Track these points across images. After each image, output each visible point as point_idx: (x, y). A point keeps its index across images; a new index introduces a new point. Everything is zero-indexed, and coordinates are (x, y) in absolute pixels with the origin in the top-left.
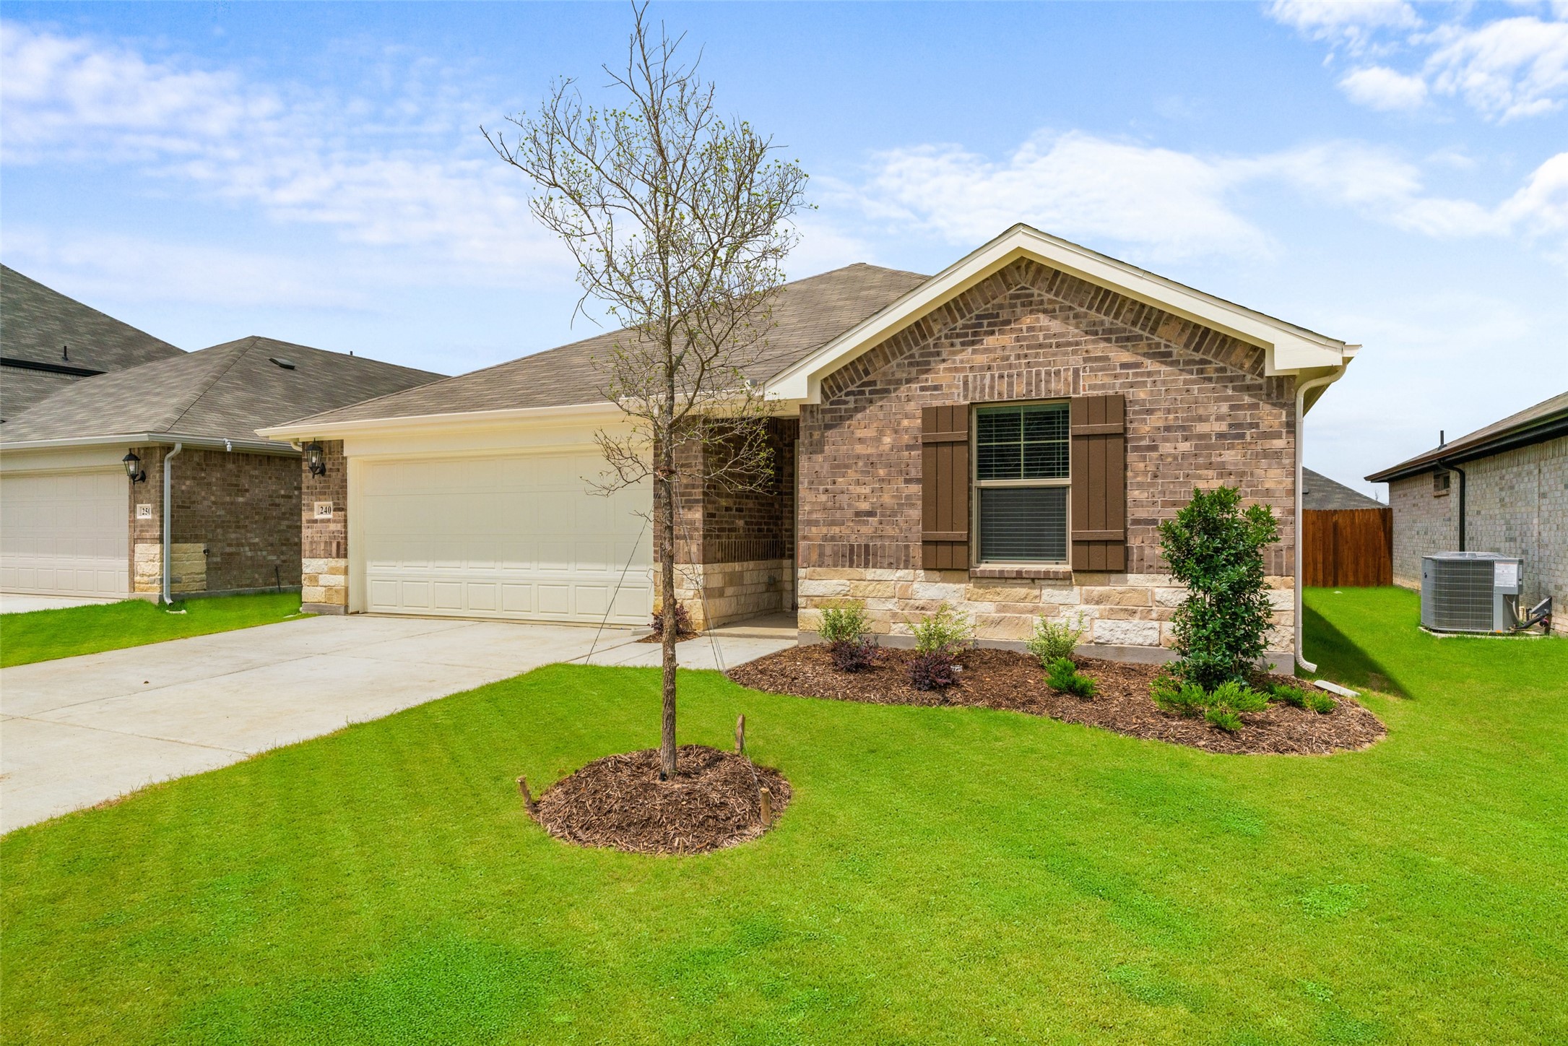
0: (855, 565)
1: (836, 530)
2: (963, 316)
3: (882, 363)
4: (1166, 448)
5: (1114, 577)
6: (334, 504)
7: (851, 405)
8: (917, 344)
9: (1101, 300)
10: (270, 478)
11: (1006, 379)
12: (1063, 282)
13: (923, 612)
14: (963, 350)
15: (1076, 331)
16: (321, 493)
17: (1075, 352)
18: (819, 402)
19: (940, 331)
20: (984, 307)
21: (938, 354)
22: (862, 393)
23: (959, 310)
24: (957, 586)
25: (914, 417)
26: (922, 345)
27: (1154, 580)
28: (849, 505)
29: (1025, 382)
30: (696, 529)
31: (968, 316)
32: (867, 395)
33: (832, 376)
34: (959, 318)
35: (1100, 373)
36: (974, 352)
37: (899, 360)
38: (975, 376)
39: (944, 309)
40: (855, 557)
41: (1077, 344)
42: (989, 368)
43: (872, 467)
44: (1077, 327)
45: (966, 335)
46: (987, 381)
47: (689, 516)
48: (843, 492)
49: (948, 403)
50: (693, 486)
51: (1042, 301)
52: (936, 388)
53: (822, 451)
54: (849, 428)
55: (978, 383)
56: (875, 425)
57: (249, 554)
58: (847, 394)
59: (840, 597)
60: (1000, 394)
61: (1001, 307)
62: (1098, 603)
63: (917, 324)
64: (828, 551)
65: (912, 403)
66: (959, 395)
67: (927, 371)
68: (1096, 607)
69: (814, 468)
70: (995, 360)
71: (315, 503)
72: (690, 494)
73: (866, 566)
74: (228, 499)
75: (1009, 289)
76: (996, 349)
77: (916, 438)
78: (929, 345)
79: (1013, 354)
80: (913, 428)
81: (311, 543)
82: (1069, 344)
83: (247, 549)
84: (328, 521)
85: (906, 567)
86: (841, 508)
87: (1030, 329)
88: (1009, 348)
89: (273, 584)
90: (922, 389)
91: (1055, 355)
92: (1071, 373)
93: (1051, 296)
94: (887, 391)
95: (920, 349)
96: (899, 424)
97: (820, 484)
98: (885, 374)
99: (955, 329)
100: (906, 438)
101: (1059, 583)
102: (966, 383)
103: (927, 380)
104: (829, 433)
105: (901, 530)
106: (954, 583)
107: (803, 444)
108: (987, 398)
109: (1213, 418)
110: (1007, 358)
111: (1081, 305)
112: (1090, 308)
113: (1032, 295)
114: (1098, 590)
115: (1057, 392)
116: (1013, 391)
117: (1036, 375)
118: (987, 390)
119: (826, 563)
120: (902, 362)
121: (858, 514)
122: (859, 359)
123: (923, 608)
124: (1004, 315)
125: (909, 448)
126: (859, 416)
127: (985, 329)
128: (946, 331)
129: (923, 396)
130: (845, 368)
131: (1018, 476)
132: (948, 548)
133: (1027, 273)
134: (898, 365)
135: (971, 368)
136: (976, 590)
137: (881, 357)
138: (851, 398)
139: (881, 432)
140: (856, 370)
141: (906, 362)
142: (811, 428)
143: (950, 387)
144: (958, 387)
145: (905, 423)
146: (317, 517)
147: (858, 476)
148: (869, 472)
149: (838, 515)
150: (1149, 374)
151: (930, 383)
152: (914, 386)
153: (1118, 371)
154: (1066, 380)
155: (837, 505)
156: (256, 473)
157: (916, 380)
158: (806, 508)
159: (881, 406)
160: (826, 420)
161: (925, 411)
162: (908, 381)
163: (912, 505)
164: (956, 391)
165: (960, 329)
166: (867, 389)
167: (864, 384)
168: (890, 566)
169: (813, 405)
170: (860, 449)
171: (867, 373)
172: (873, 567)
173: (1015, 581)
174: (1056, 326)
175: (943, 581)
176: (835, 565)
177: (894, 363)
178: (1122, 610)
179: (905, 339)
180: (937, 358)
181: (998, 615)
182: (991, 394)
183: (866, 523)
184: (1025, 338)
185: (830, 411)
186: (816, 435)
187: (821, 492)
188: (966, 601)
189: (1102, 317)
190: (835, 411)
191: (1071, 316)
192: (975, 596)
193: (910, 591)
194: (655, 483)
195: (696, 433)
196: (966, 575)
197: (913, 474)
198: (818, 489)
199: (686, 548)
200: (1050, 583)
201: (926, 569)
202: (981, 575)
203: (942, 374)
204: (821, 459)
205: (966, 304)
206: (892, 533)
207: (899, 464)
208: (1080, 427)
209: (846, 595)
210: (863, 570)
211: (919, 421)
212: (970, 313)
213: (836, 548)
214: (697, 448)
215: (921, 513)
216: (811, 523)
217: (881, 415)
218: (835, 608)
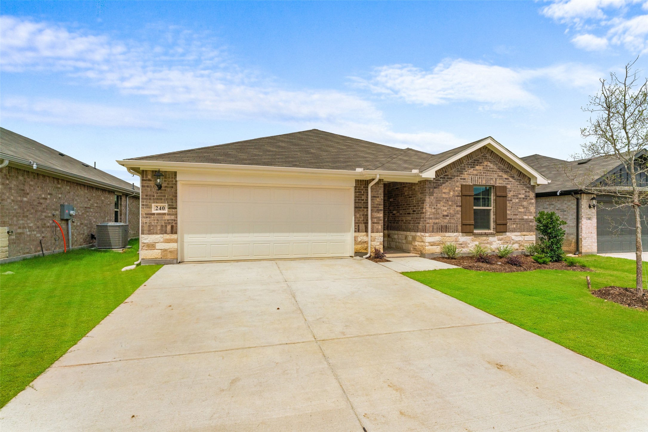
0: (443, 232)
1: (437, 221)
3: (450, 170)
4: (514, 200)
5: (504, 233)
6: (169, 205)
7: (442, 182)
8: (459, 165)
10: (38, 187)
11: (481, 179)
14: (471, 169)
15: (496, 168)
16: (157, 199)
17: (496, 173)
18: (434, 180)
19: (465, 162)
20: (476, 158)
22: (444, 178)
23: (470, 157)
25: (459, 187)
27: (511, 234)
28: (441, 213)
29: (485, 180)
31: (472, 160)
32: (446, 179)
34: (470, 160)
35: (501, 180)
36: (474, 170)
38: (474, 177)
40: (443, 229)
41: (496, 171)
42: (477, 175)
43: (448, 201)
44: (496, 167)
45: (471, 165)
46: (477, 179)
47: (378, 215)
48: (439, 209)
49: (467, 184)
50: (379, 205)
52: (464, 179)
53: (433, 195)
54: (441, 188)
55: (474, 179)
56: (448, 188)
57: (28, 233)
58: (440, 178)
59: (438, 242)
60: (480, 183)
61: (480, 158)
64: (435, 227)
65: (458, 183)
66: (470, 182)
67: (462, 174)
68: (500, 241)
69: (431, 201)
70: (478, 173)
71: (153, 205)
72: (378, 207)
73: (446, 232)
74: (19, 199)
75: (482, 154)
76: (478, 170)
77: (459, 193)
78: (462, 166)
80: (458, 190)
81: (149, 226)
82: (494, 171)
83: (27, 230)
84: (164, 214)
85: (457, 232)
86: (439, 214)
87: (486, 166)
88: (481, 170)
89: (39, 251)
90: (461, 179)
91: (491, 174)
92: (495, 179)
93: (490, 157)
94: (451, 178)
95: (460, 167)
96: (455, 189)
97: (433, 206)
98: (451, 173)
99: (469, 162)
100: (456, 193)
101: (493, 235)
102: (472, 179)
103: (462, 176)
104: (435, 190)
105: (455, 221)
106: (469, 236)
107: (427, 193)
108: (476, 184)
109: (522, 194)
110: (481, 173)
111: (497, 161)
112: (499, 162)
113: (486, 156)
114: (501, 237)
115: (492, 184)
116: (482, 182)
117: (487, 179)
118: (476, 181)
119: (434, 231)
120: (455, 170)
121: (443, 216)
122: (444, 167)
123: (461, 244)
124: (480, 161)
125: (457, 196)
126: (444, 185)
127: (476, 164)
128: (467, 163)
129: (461, 181)
131: (480, 206)
132: (469, 226)
133: (486, 150)
135: (473, 174)
136: (474, 238)
137: (450, 168)
138: (441, 179)
139: (450, 191)
140: (443, 171)
141: (457, 170)
142: (430, 187)
143: (468, 179)
145: (456, 188)
146: (154, 211)
147: (444, 204)
148: (446, 203)
149: (438, 216)
150: (510, 181)
151: (463, 178)
152: (459, 178)
153: (504, 180)
154: (494, 181)
155: (438, 213)
156: (32, 183)
157: (459, 176)
158: (428, 214)
159: (450, 183)
160: (434, 185)
161: (462, 186)
162: (457, 176)
163: (458, 213)
164: (469, 180)
166: (446, 177)
167: (445, 175)
168: (452, 232)
169: (430, 180)
170: (444, 195)
171: (446, 172)
172: (448, 232)
173: (483, 235)
174: (492, 166)
175: (466, 236)
176: (437, 232)
177: (453, 170)
178: (505, 242)
179: (456, 163)
180: (464, 170)
181: (481, 245)
182: (478, 183)
183: (446, 219)
184: (485, 168)
185: (436, 183)
186: (431, 190)
187: (433, 208)
188: (472, 242)
189: (501, 165)
191: (495, 164)
192: (474, 240)
193: (458, 239)
194: (355, 202)
195: (381, 185)
196: (472, 234)
197: (458, 204)
198: (432, 208)
199: (377, 227)
200: (491, 235)
201: (462, 232)
202: (476, 234)
203: (466, 175)
204: (433, 198)
205: (472, 156)
206: (453, 222)
207: (455, 201)
208: (498, 194)
209: (440, 241)
210: (445, 233)
211: (460, 188)
212: (472, 159)
213: (437, 226)
214: (381, 191)
215: (461, 216)
216: (430, 218)
217: (450, 185)
218: (437, 245)
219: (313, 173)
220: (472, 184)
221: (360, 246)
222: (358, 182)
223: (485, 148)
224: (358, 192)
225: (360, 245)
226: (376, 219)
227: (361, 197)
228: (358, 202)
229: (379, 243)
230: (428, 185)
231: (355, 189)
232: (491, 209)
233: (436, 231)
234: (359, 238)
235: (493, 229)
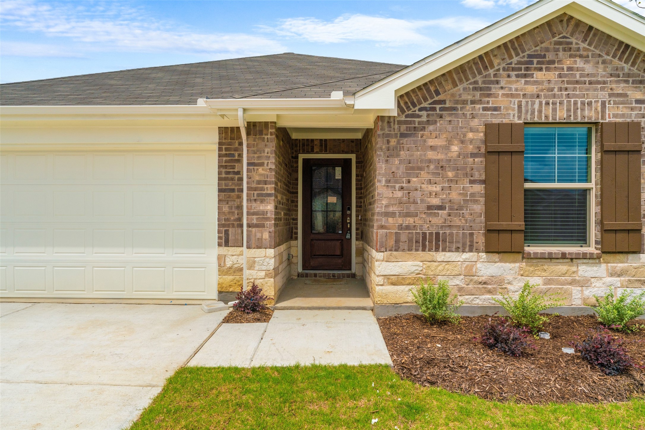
0: (427, 249)
1: (410, 221)
2: (517, 55)
3: (450, 86)
5: (631, 256)
7: (424, 119)
8: (480, 73)
9: (623, 52)
11: (551, 105)
12: (595, 35)
13: (485, 286)
14: (518, 81)
15: (604, 73)
17: (602, 89)
18: (396, 115)
19: (499, 64)
20: (534, 49)
21: (497, 82)
22: (434, 109)
23: (515, 49)
24: (512, 265)
25: (477, 131)
26: (484, 74)
28: (422, 201)
29: (565, 109)
30: (268, 219)
31: (521, 55)
32: (438, 112)
33: (407, 94)
34: (514, 56)
35: (621, 106)
36: (526, 83)
37: (465, 85)
38: (527, 102)
39: (502, 47)
40: (427, 243)
41: (604, 83)
42: (538, 96)
43: (442, 170)
44: (605, 71)
45: (520, 69)
46: (536, 106)
47: (261, 208)
48: (416, 190)
49: (505, 121)
50: (265, 183)
51: (579, 48)
52: (496, 109)
53: (398, 156)
54: (422, 137)
55: (530, 107)
56: (444, 136)
58: (421, 110)
59: (414, 275)
60: (547, 117)
61: (547, 50)
62: (619, 276)
63: (480, 57)
64: (404, 237)
65: (476, 120)
66: (514, 116)
67: (489, 95)
68: (618, 279)
69: (391, 169)
70: (542, 90)
72: (262, 189)
73: (437, 250)
75: (554, 37)
76: (543, 82)
77: (479, 148)
78: (490, 74)
79: (556, 87)
80: (477, 139)
82: (598, 82)
85: (471, 251)
86: (415, 202)
87: (570, 69)
88: (553, 82)
90: (485, 109)
91: (588, 90)
92: (599, 104)
93: (585, 45)
94: (455, 109)
95: (482, 77)
96: (465, 136)
97: (396, 182)
98: (453, 95)
99: (511, 64)
100: (471, 148)
101: (591, 261)
102: (520, 107)
103: (488, 102)
104: (405, 140)
105: (466, 220)
106: (510, 262)
107: (381, 149)
108: (536, 120)
110: (552, 90)
111: (608, 54)
112: (614, 56)
113: (571, 43)
114: (620, 266)
115: (590, 118)
116: (556, 115)
117: (574, 104)
118: (536, 113)
119: (401, 248)
120: (468, 86)
121: (429, 208)
122: (431, 82)
123: (485, 283)
124: (550, 56)
125: (473, 155)
126: (431, 127)
127: (535, 66)
128: (504, 65)
129: (485, 115)
130: (419, 88)
131: (554, 181)
132: (508, 235)
133: (568, 26)
134: (464, 89)
135: (524, 95)
136: (528, 268)
137: (450, 81)
138: (424, 113)
139: (450, 142)
140: (428, 90)
141: (471, 87)
142: (388, 135)
143: (507, 109)
144: (513, 110)
145: (470, 135)
147: (430, 177)
148: (439, 174)
149: (412, 208)
151: (490, 105)
152: (477, 106)
153: (634, 105)
154: (596, 109)
155: (411, 200)
157: (480, 102)
158: (383, 202)
159: (450, 121)
160: (402, 130)
161: (488, 126)
162: (473, 102)
163: (476, 202)
164: (512, 113)
165: (515, 64)
166: (438, 107)
167: (435, 102)
168: (457, 249)
169: (389, 117)
170: (431, 155)
171: (437, 93)
172: (443, 251)
173: (558, 261)
174: (589, 68)
175: (501, 261)
176: (410, 250)
177: (461, 87)
178: (637, 280)
179: (471, 68)
180: (496, 86)
181: (545, 287)
182: (540, 117)
183: (436, 215)
184: (566, 76)
185: (405, 122)
186: (393, 142)
187: (397, 188)
188: (520, 277)
189: (623, 64)
190: (410, 122)
191: (600, 62)
192: (527, 273)
193: (474, 270)
194: (220, 179)
195: (269, 136)
196: (520, 256)
197: (477, 176)
198: (394, 187)
199: (259, 235)
200: (585, 261)
201: (487, 252)
202: (532, 256)
203: (500, 98)
204: (397, 162)
205: (520, 45)
206: (459, 223)
207: (465, 168)
208: (609, 145)
209: (419, 274)
210: (434, 253)
211: (482, 134)
212: (523, 52)
213: (410, 235)
214: (269, 150)
215: (484, 208)
216: (387, 214)
217: (449, 128)
218: (409, 284)
219: (104, 116)
220: (521, 122)
221: (231, 277)
222: (226, 133)
223: (565, 20)
224: (226, 155)
225: (230, 274)
226: (255, 217)
227: (233, 167)
228: (225, 179)
229: (263, 274)
230: (382, 129)
231: (220, 149)
232: (590, 189)
233: (406, 248)
234: (227, 260)
235: (597, 243)
